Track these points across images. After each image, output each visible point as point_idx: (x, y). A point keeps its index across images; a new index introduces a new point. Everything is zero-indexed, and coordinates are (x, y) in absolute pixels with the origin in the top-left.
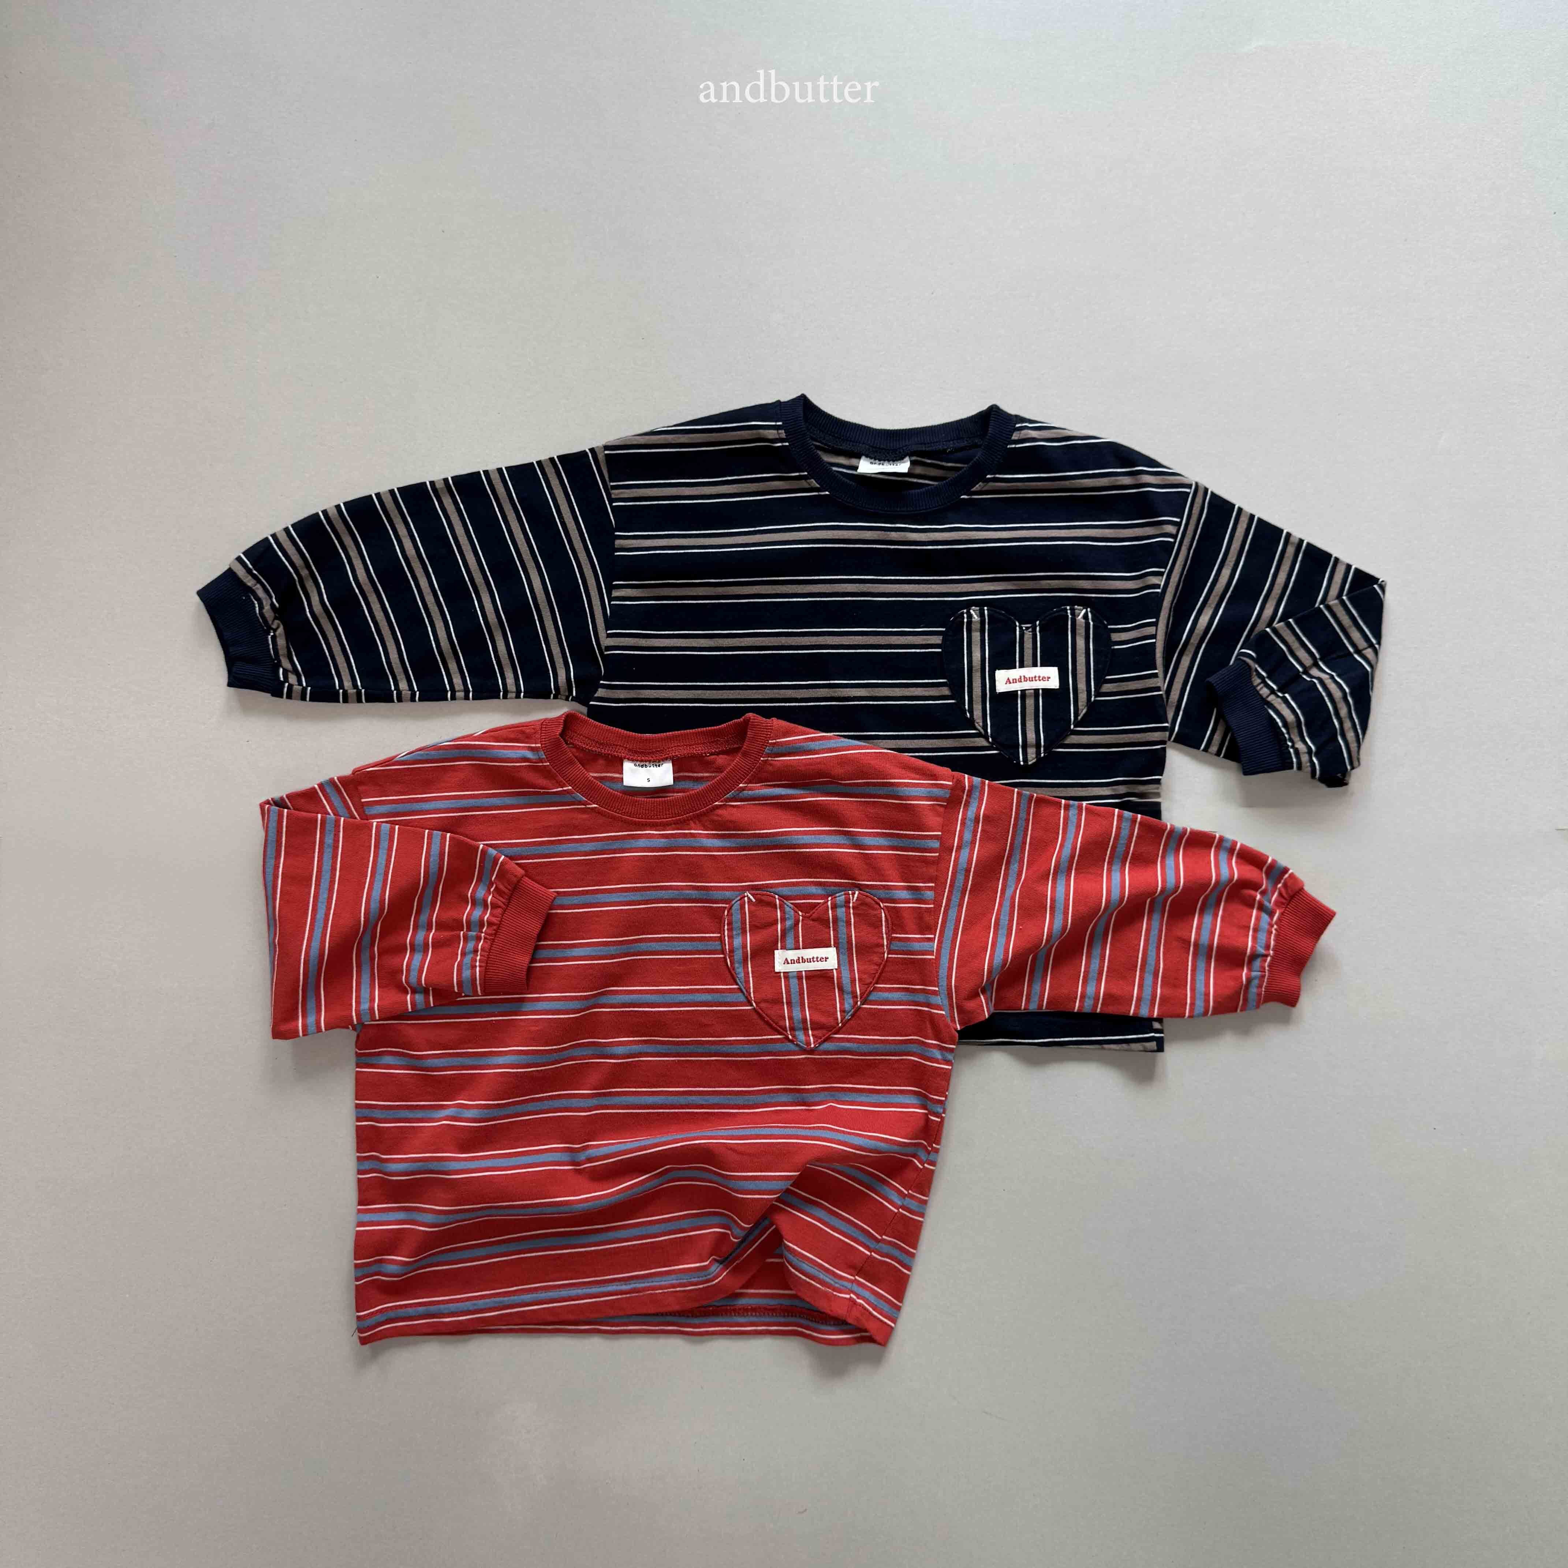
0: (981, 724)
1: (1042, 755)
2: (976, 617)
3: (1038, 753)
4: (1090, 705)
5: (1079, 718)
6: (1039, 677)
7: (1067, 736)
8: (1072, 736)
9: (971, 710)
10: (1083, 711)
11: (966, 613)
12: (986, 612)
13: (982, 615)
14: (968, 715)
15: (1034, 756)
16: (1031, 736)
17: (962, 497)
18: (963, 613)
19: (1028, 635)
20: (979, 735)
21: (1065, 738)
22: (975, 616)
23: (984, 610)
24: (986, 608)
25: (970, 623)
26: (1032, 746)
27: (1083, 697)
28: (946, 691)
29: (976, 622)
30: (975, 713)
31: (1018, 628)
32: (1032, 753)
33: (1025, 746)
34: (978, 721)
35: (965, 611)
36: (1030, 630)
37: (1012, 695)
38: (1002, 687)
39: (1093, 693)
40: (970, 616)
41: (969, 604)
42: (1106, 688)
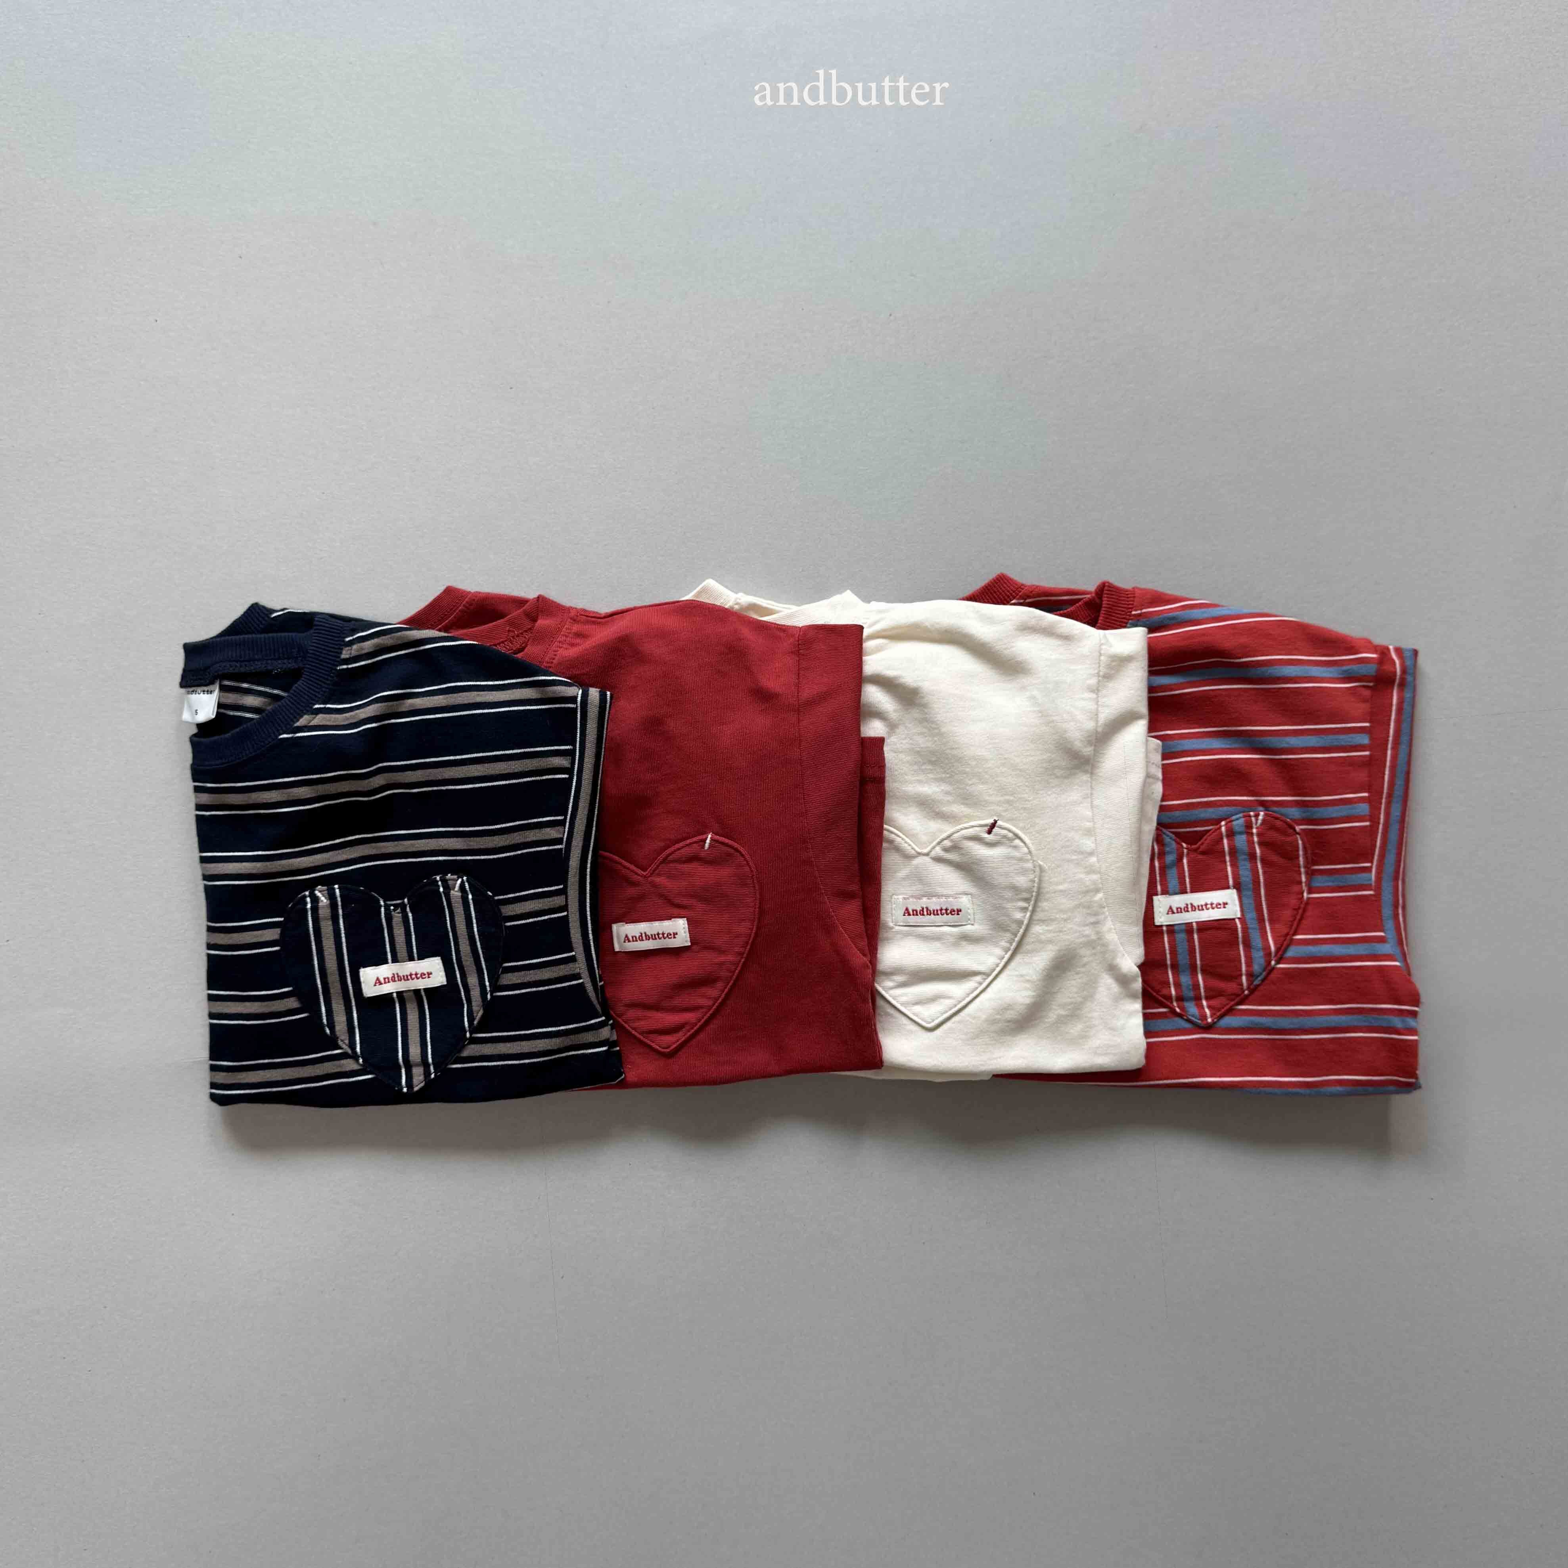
0: (347, 1042)
1: (433, 1076)
2: (324, 900)
3: (427, 1073)
4: (487, 1005)
5: (475, 1022)
6: (416, 974)
7: (464, 1047)
8: (473, 1046)
9: (331, 1025)
10: (479, 1014)
11: (310, 896)
12: (337, 891)
13: (331, 896)
14: (328, 1031)
15: (422, 1078)
16: (415, 1051)
17: (281, 737)
18: (305, 897)
19: (397, 917)
20: (344, 1056)
21: (460, 1051)
22: (323, 898)
23: (334, 889)
24: (336, 886)
25: (315, 909)
26: (417, 1065)
27: (476, 993)
28: (292, 1003)
29: (323, 907)
30: (337, 1028)
31: (383, 909)
32: (418, 1073)
33: (409, 1066)
34: (343, 1038)
35: (307, 893)
36: (399, 910)
37: (386, 999)
38: (369, 990)
39: (488, 989)
40: (315, 900)
41: (311, 885)
42: (508, 979)
